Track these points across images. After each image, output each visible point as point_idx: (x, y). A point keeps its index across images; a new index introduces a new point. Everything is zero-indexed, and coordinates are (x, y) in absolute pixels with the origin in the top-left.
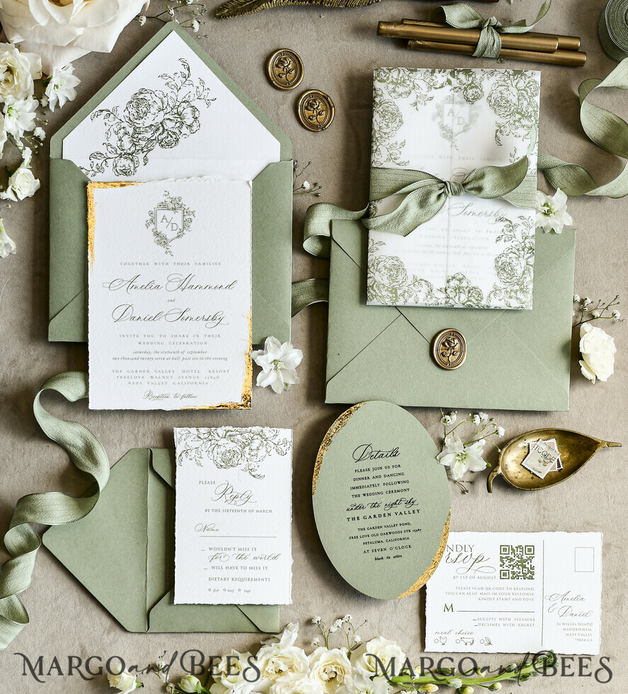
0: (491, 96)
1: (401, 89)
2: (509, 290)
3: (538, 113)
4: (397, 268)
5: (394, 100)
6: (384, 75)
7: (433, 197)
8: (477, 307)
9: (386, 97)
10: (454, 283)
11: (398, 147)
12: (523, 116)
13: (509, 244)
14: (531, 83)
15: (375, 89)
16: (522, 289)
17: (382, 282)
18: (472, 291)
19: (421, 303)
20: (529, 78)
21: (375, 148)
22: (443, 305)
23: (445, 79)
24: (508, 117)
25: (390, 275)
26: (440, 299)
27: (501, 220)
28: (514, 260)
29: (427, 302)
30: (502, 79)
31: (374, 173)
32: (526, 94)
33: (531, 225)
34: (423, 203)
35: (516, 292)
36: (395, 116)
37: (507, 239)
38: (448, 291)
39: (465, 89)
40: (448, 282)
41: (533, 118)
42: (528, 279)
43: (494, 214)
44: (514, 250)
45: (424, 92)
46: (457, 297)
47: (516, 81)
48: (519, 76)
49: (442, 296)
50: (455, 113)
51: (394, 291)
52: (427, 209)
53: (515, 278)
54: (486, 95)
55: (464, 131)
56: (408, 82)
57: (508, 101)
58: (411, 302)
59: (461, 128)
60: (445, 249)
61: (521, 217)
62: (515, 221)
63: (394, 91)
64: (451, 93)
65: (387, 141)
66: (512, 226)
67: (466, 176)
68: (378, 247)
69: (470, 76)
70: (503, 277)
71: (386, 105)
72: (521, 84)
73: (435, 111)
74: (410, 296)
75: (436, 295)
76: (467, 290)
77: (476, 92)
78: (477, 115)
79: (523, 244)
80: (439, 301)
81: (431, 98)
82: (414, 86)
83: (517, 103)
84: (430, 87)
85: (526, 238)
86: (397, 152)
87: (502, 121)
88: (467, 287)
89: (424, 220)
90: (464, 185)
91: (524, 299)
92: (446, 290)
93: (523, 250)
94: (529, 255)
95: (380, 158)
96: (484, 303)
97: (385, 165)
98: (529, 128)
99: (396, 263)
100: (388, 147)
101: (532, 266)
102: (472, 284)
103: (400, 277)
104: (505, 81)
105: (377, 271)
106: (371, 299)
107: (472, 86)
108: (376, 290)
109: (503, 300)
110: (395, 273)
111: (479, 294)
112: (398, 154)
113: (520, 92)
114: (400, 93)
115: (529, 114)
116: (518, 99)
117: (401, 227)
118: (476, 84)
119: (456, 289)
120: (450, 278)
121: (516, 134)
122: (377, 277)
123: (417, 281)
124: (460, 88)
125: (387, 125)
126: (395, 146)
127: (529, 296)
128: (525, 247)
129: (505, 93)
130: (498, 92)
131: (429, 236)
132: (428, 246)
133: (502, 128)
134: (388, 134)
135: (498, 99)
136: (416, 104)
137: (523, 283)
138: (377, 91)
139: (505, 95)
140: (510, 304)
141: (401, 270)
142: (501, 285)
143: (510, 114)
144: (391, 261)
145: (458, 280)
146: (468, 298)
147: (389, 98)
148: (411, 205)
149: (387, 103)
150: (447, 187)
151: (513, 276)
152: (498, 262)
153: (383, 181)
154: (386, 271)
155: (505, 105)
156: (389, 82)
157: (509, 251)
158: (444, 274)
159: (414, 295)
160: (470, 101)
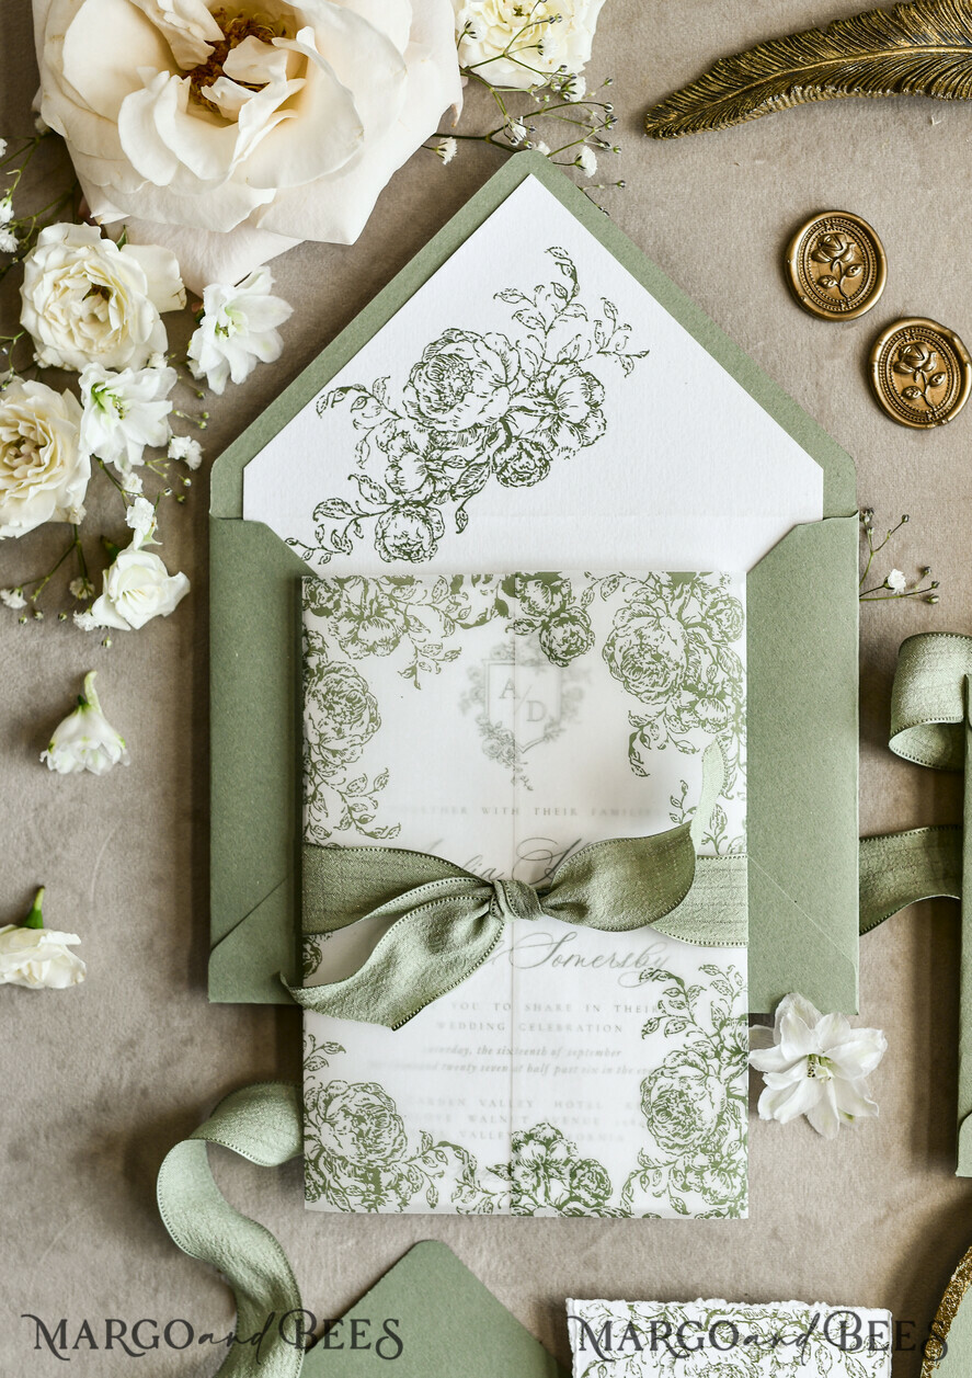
0: (612, 644)
1: (371, 634)
2: (680, 1166)
3: (744, 685)
4: (378, 1113)
5: (355, 663)
6: (326, 595)
7: (462, 927)
8: (596, 1215)
9: (334, 654)
10: (530, 1152)
11: (370, 788)
12: (701, 695)
13: (678, 1041)
15: (306, 634)
16: (715, 1165)
17: (340, 1152)
18: (580, 1172)
19: (446, 1205)
20: (713, 591)
21: (310, 790)
22: (505, 1211)
23: (489, 602)
24: (662, 699)
25: (360, 1135)
26: (497, 1194)
27: (653, 975)
28: (693, 1083)
29: (461, 1205)
30: (642, 597)
31: (311, 858)
32: (706, 638)
33: (736, 988)
34: (437, 938)
35: (700, 1173)
36: (360, 706)
37: (671, 1027)
38: (518, 1172)
39: (545, 626)
40: (516, 1147)
41: (728, 701)
42: (733, 1135)
43: (634, 959)
44: (692, 1057)
45: (434, 638)
46: (541, 1190)
47: (678, 602)
48: (687, 587)
49: (500, 1186)
50: (521, 689)
51: (371, 1175)
52: (451, 956)
53: (697, 1134)
54: (601, 640)
55: (547, 737)
56: (390, 614)
57: (657, 657)
58: (418, 1204)
59: (537, 730)
60: (505, 1060)
61: (708, 969)
62: (692, 978)
63: (355, 639)
64: (506, 638)
65: (341, 773)
66: (682, 992)
67: (556, 860)
68: (328, 1057)
69: (556, 590)
70: (663, 1133)
71: (333, 675)
72: (694, 611)
73: (469, 685)
74: (415, 1189)
75: (485, 1185)
76: (566, 1171)
77: (573, 634)
78: (581, 695)
79: (716, 1040)
80: (494, 1201)
81: (454, 655)
82: (407, 623)
83: (683, 662)
84: (450, 625)
85: (723, 1024)
86: (366, 801)
87: (644, 710)
88: (568, 1161)
89: (444, 985)
90: (544, 892)
91: (723, 1192)
92: (510, 1170)
93: (718, 1055)
94: (733, 1070)
95: (326, 819)
96: (614, 1202)
97: (339, 837)
98: (719, 726)
99: (374, 1100)
100: (343, 788)
101: (742, 1099)
102: (581, 1154)
103: (386, 1139)
104: (648, 602)
105: (325, 1120)
106: (314, 1197)
107: (561, 617)
108: (326, 1172)
109: (666, 1197)
110: (374, 1128)
111: (601, 1180)
112: (371, 807)
113: (690, 630)
114: (370, 644)
115: (719, 689)
116: (687, 650)
117: (383, 1006)
118: (572, 612)
119: (538, 1168)
120: (521, 1137)
121: (684, 744)
122: (327, 1137)
123: (431, 1149)
124: (530, 624)
125: (339, 731)
126: (362, 785)
127: (737, 1181)
128: (723, 1047)
129: (652, 636)
130: (631, 631)
131: (462, 1026)
132: (460, 1052)
133: (647, 730)
134: (342, 754)
135: (632, 652)
136: (413, 671)
137: (719, 1147)
138: (312, 637)
139: (651, 641)
140: (684, 1206)
141: (388, 1119)
142: (658, 1154)
143: (666, 692)
144: (362, 1095)
145: (541, 1143)
146: (571, 1192)
147: (342, 657)
148: (402, 949)
149: (336, 671)
150: (496, 900)
151: (691, 1128)
152: (649, 1091)
153: (335, 882)
154: (348, 1123)
155: (652, 667)
156: (339, 614)
157: (679, 1061)
158: (504, 1128)
159: (427, 1185)
160: (557, 658)
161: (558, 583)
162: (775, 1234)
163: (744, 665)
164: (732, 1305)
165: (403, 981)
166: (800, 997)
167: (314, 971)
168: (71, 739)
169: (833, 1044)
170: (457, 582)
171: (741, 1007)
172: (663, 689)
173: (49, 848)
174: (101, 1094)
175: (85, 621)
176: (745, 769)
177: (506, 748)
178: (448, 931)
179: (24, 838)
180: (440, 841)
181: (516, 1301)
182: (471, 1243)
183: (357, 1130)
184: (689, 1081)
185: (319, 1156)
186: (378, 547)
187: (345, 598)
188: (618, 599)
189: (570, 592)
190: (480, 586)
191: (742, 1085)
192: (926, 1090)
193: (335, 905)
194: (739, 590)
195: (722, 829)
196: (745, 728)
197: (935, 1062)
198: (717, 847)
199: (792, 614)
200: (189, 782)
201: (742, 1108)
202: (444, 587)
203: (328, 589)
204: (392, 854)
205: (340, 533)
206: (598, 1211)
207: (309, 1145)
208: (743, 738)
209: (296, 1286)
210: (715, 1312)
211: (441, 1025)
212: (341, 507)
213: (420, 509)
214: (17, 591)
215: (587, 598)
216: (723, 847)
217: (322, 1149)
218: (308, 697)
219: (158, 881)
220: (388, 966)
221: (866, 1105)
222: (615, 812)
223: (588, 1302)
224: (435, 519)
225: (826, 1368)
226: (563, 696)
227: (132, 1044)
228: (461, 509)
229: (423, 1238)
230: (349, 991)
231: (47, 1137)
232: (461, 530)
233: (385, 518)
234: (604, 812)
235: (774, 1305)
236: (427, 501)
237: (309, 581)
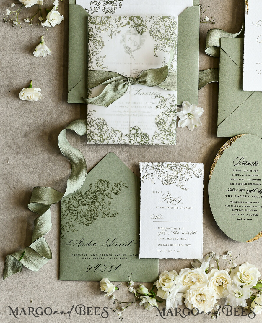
0: (151, 30)
1: (103, 28)
2: (163, 134)
3: (177, 39)
4: (103, 124)
5: (99, 33)
6: (93, 20)
7: (121, 86)
8: (146, 144)
9: (95, 32)
10: (133, 132)
11: (102, 59)
12: (168, 40)
13: (163, 110)
14: (173, 23)
15: (89, 28)
16: (170, 134)
17: (95, 132)
18: (143, 136)
19: (116, 142)
20: (171, 20)
21: (90, 59)
22: (128, 144)
23: (126, 22)
24: (160, 41)
25: (99, 128)
26: (126, 140)
27: (158, 97)
28: (166, 118)
29: (119, 142)
31: (90, 73)
32: (170, 29)
33: (174, 99)
34: (115, 89)
35: (167, 136)
36: (100, 42)
37: (161, 107)
38: (131, 136)
39: (138, 26)
40: (130, 131)
41: (174, 42)
42: (173, 128)
43: (154, 93)
44: (166, 113)
45: (115, 29)
46: (135, 139)
47: (164, 22)
48: (166, 19)
49: (127, 139)
50: (132, 39)
51: (101, 137)
52: (118, 92)
53: (166, 128)
54: (149, 29)
55: (138, 49)
56: (106, 24)
57: (160, 33)
58: (111, 142)
59: (136, 47)
60: (128, 113)
61: (169, 95)
62: (166, 97)
63: (99, 29)
64: (130, 29)
65: (96, 56)
66: (164, 100)
67: (139, 74)
68: (93, 113)
69: (140, 19)
71: (95, 36)
72: (167, 24)
73: (122, 38)
74: (110, 139)
75: (124, 138)
76: (140, 135)
77: (143, 28)
78: (144, 40)
79: (170, 109)
80: (126, 141)
81: (119, 32)
82: (110, 25)
83: (165, 34)
84: (118, 26)
85: (172, 106)
86: (101, 61)
87: (157, 43)
88: (141, 133)
89: (117, 98)
90: (137, 79)
91: (171, 139)
92: (129, 135)
93: (171, 112)
94: (174, 115)
95: (93, 65)
96: (150, 142)
97: (96, 69)
98: (172, 47)
99: (102, 121)
100: (96, 59)
101: (175, 121)
102: (143, 132)
103: (104, 129)
104: (158, 22)
105: (92, 126)
106: (89, 141)
107: (141, 25)
108: (92, 136)
109: (160, 140)
110: (102, 127)
111: (147, 137)
112: (102, 63)
113: (166, 28)
114: (102, 30)
115: (172, 39)
116: (166, 32)
117: (104, 102)
118: (143, 24)
119: (135, 135)
120: (131, 129)
121: (165, 50)
122: (92, 129)
123: (113, 131)
124: (134, 26)
125: (96, 47)
126: (100, 58)
127: (174, 137)
128: (172, 111)
129: (159, 29)
130: (155, 28)
131: (120, 107)
132: (119, 112)
133: (158, 48)
134: (96, 52)
135: (155, 32)
136: (111, 35)
137: (171, 131)
138: (90, 28)
139: (159, 30)
140: (164, 142)
141: (105, 125)
142: (159, 132)
143: (162, 40)
144: (100, 120)
145: (135, 130)
146: (141, 140)
147: (96, 32)
148: (109, 91)
149: (95, 35)
150: (128, 81)
151: (165, 127)
152: (157, 120)
153: (94, 78)
154: (97, 126)
155: (159, 35)
156: (96, 23)
157: (163, 114)
158: (128, 127)
159: (113, 139)
160: (140, 33)
161: (140, 18)
162: (181, 150)
163: (177, 35)
164: (172, 163)
165: (108, 98)
166: (187, 101)
167: (90, 96)
168: (40, 49)
169: (193, 110)
170: (120, 17)
171: (175, 103)
172: (161, 39)
173: (33, 72)
174: (44, 123)
175: (44, 25)
176: (177, 55)
177: (129, 51)
178: (118, 87)
179: (28, 71)
180: (116, 69)
181: (128, 165)
182: (119, 153)
183: (98, 128)
184: (165, 118)
185: (91, 133)
186: (103, 11)
187: (97, 20)
188: (152, 21)
189: (143, 20)
190: (124, 18)
191: (175, 118)
192: (211, 121)
193: (95, 82)
194: (176, 20)
195: (172, 67)
196: (177, 47)
197: (213, 116)
198: (171, 71)
199: (186, 25)
200: (62, 59)
201: (175, 123)
202: (117, 18)
203: (94, 18)
204: (106, 72)
205: (95, 8)
206: (147, 143)
207: (88, 131)
208: (177, 49)
209: (85, 160)
210: (169, 164)
211: (116, 107)
212: (96, 2)
213: (112, 3)
214: (28, 19)
215: (146, 21)
216: (172, 71)
217: (91, 132)
218: (89, 41)
219: (56, 79)
220: (106, 94)
221: (199, 123)
222: (151, 64)
223: (144, 163)
224: (115, 5)
225: (191, 175)
226: (141, 41)
227: (50, 113)
228: (120, 3)
229: (110, 152)
230: (97, 99)
231: (32, 132)
232: (120, 7)
233: (105, 5)
234: (149, 64)
235: (181, 163)
236: (113, 1)
237: (90, 17)
